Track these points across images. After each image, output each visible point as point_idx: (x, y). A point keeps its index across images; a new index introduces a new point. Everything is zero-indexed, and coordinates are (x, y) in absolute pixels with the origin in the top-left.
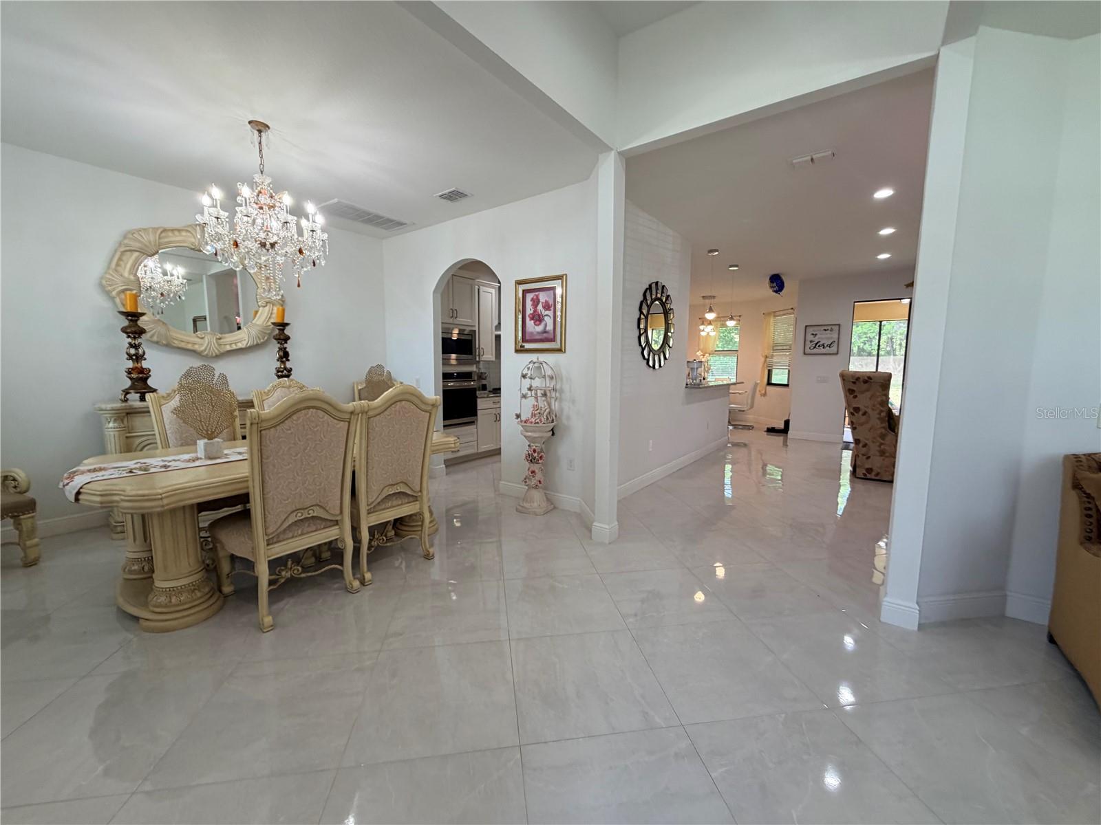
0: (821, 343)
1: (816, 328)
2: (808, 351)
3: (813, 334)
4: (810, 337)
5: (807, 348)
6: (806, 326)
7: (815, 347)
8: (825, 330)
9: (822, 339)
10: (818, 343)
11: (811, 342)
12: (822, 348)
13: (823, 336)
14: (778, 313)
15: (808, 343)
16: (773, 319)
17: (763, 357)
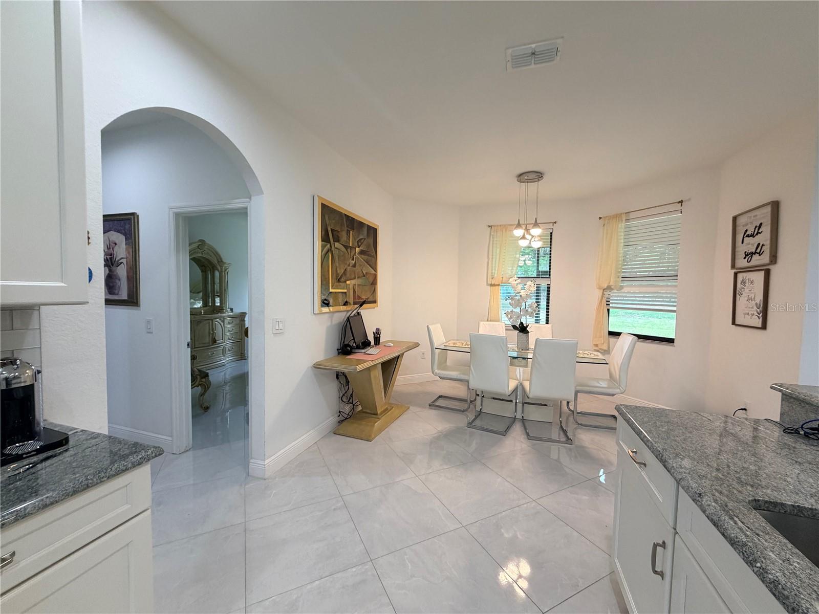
16: (622, 225)
17: (600, 288)
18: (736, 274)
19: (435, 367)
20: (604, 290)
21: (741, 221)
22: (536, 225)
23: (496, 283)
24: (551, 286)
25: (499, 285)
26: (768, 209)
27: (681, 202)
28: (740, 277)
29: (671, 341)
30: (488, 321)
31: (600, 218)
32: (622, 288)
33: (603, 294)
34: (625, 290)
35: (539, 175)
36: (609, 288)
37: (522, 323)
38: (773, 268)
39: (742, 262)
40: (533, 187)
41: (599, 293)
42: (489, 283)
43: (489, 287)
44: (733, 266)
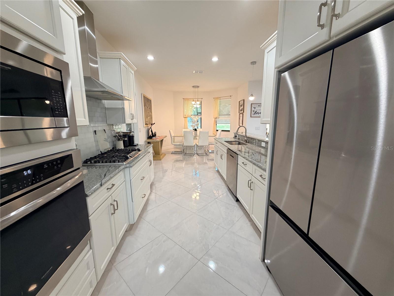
0: (257, 112)
1: (255, 105)
2: (252, 115)
3: (254, 108)
4: (253, 109)
5: (252, 114)
6: (252, 104)
7: (255, 114)
8: (259, 106)
9: (257, 110)
10: (256, 112)
11: (254, 111)
12: (257, 114)
13: (258, 109)
14: (221, 98)
15: (252, 111)
16: (219, 101)
17: (214, 118)
18: (239, 114)
19: (172, 142)
20: (215, 118)
21: (240, 102)
22: (198, 101)
23: (186, 117)
24: (202, 118)
25: (187, 118)
26: (243, 101)
27: (231, 96)
28: (240, 115)
29: (229, 131)
30: (184, 129)
31: (214, 98)
32: (219, 118)
33: (215, 120)
34: (220, 118)
35: (198, 87)
36: (216, 118)
37: (195, 128)
38: (243, 113)
39: (240, 112)
40: (196, 89)
41: (214, 119)
42: (184, 117)
43: (184, 118)
44: (239, 113)
